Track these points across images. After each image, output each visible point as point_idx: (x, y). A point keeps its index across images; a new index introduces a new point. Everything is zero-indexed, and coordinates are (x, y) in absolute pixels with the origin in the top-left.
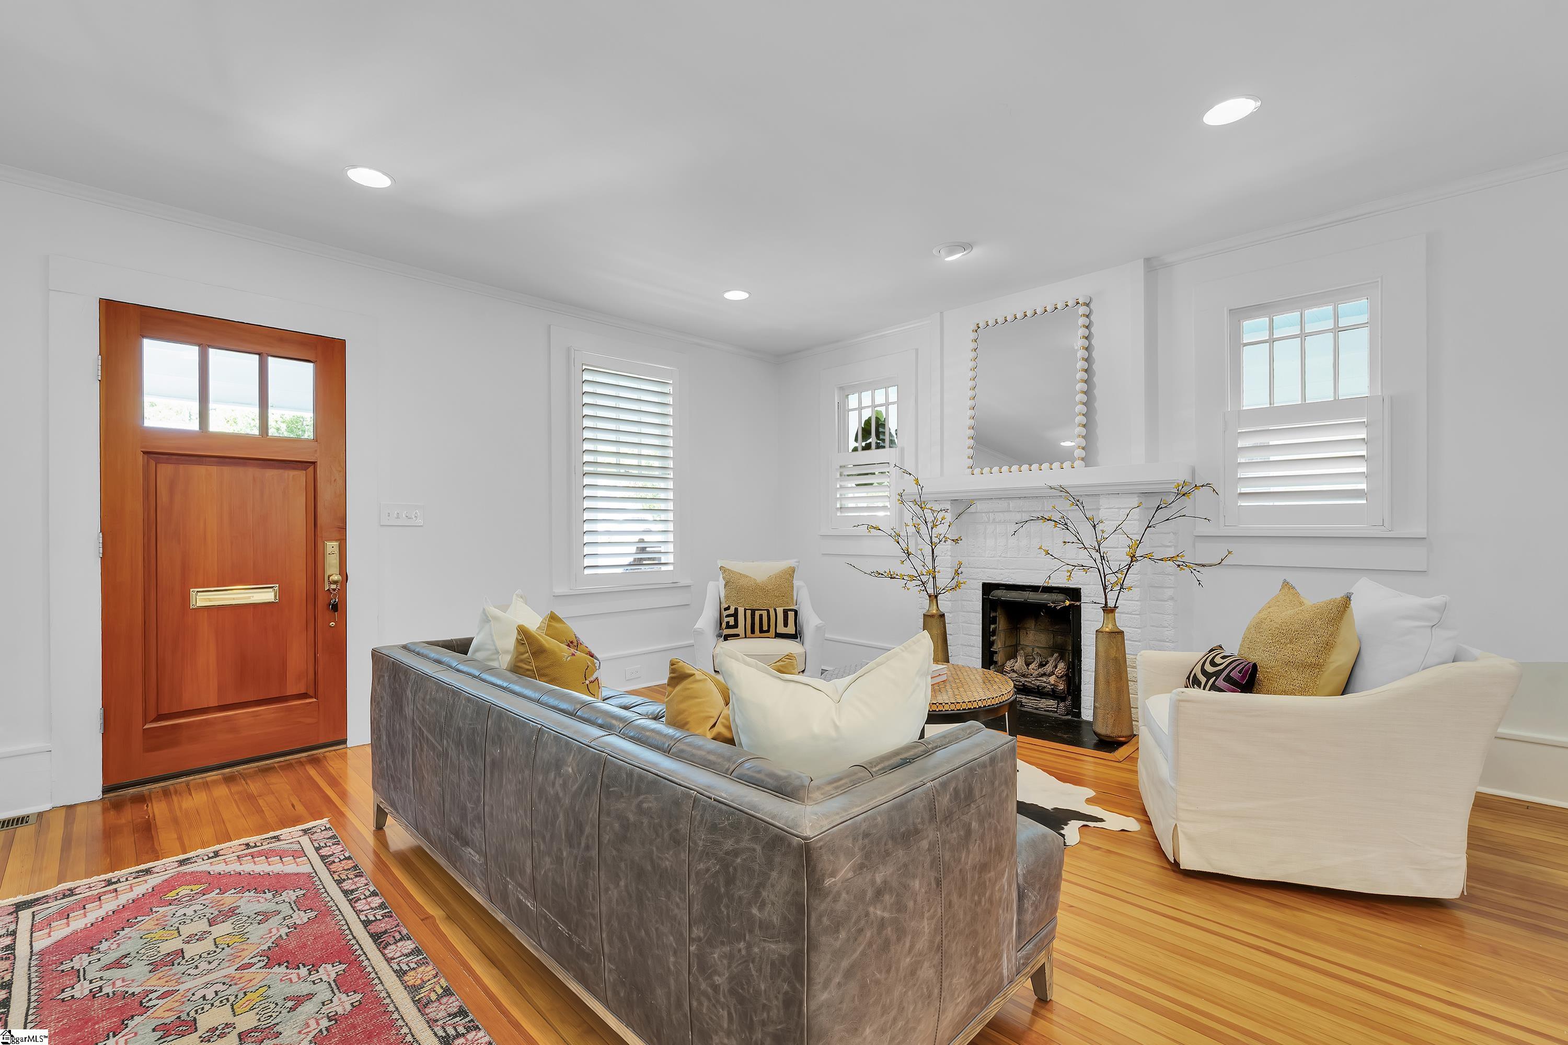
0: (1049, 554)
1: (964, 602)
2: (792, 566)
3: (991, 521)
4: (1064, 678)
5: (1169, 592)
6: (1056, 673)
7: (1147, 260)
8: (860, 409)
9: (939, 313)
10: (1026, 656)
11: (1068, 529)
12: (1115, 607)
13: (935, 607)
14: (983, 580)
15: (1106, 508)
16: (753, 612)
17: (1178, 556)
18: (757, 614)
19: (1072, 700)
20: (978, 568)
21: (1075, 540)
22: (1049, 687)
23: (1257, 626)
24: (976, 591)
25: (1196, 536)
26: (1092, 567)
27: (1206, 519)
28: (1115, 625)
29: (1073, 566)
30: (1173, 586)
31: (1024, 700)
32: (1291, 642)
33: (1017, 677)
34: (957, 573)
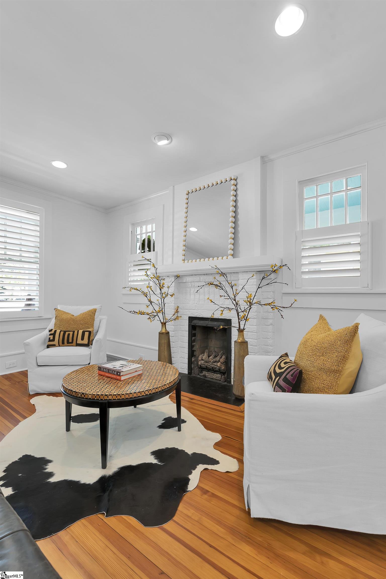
0: (212, 302)
1: (181, 326)
2: (95, 308)
3: (193, 287)
4: (224, 364)
5: (270, 321)
6: (220, 361)
7: (262, 157)
8: (141, 234)
9: (172, 186)
10: (209, 352)
11: (223, 289)
12: (244, 329)
13: (164, 329)
14: (189, 315)
15: (241, 279)
16: (65, 332)
17: (272, 302)
18: (67, 333)
19: (227, 375)
20: (187, 309)
21: (226, 295)
22: (218, 368)
23: (304, 343)
24: (186, 321)
25: (283, 293)
26: (233, 309)
27: (286, 284)
28: (243, 338)
29: (224, 308)
30: (272, 318)
31: (207, 374)
32: (323, 355)
33: (204, 363)
34: (177, 312)
